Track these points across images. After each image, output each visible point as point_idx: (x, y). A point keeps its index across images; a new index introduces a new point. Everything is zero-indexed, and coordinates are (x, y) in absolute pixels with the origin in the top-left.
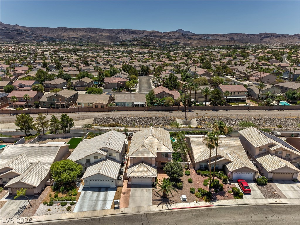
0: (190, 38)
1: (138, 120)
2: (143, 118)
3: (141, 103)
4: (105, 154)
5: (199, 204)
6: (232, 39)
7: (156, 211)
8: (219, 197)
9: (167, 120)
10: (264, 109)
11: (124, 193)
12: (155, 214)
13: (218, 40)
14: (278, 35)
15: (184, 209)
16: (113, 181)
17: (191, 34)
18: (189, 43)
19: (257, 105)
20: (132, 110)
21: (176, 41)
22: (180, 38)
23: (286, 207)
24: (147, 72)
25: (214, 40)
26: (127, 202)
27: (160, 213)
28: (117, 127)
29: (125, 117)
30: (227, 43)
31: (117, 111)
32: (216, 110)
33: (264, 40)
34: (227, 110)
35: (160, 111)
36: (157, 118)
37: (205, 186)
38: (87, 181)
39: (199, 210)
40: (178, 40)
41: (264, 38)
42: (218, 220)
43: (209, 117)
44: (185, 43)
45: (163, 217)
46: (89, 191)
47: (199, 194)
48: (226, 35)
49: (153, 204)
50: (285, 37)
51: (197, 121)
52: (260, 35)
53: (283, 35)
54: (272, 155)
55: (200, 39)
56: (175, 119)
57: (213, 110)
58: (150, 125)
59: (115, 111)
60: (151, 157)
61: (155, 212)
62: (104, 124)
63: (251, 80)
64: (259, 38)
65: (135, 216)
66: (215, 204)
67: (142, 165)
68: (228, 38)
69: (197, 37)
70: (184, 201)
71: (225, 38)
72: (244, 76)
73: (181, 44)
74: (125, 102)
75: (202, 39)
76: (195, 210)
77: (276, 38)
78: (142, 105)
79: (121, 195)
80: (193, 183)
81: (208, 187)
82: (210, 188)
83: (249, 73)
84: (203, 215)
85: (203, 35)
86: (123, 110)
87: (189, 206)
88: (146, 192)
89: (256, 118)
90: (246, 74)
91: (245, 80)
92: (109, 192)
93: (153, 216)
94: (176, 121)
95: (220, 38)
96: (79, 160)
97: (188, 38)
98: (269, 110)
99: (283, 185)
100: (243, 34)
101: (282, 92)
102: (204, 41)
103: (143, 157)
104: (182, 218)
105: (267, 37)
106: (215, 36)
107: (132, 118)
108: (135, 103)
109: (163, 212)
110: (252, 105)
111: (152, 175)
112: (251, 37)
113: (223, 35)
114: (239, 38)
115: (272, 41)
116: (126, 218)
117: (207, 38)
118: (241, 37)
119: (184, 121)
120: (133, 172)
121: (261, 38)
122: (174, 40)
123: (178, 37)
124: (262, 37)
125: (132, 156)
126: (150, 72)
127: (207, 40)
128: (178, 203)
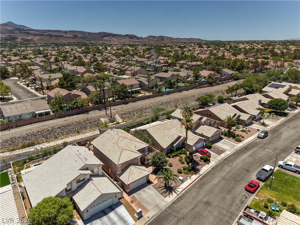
0: (28, 33)
1: (57, 131)
2: (62, 126)
3: (44, 111)
4: (89, 172)
5: (192, 178)
6: (75, 37)
7: (172, 200)
8: (198, 167)
9: (92, 122)
10: (159, 95)
11: (132, 202)
12: (174, 203)
13: (63, 36)
14: (114, 35)
15: (188, 188)
16: (116, 196)
17: (27, 29)
18: (29, 38)
19: (151, 94)
20: (37, 121)
21: (11, 36)
22: (14, 33)
23: (232, 155)
24: (5, 75)
25: (59, 36)
26: (143, 208)
27: (176, 200)
28: (35, 145)
29: (38, 132)
30: (73, 40)
31: (17, 127)
32: (127, 103)
33: (105, 38)
34: (134, 102)
35: (74, 115)
36: (79, 123)
37: (183, 164)
38: (87, 211)
39: (197, 182)
40: (13, 35)
41: (103, 36)
42: (214, 182)
43: (128, 111)
44: (24, 39)
45: (182, 201)
46: (95, 221)
47: (186, 171)
48: (69, 32)
49: (165, 197)
50: (119, 36)
51: (119, 116)
52: (100, 34)
53: (117, 35)
54: (203, 125)
55: (41, 35)
56: (99, 120)
57: (124, 104)
58: (76, 132)
59: (12, 128)
60: (137, 156)
61: (172, 202)
62: (11, 148)
63: (127, 74)
64: (99, 37)
65: (162, 214)
66: (201, 173)
67: (132, 168)
68: (71, 35)
69: (36, 33)
70: (183, 181)
71: (68, 35)
72: (119, 71)
73: (19, 40)
74: (20, 113)
75: (45, 35)
76: (194, 184)
77: (113, 37)
78: (47, 114)
79: (131, 205)
80: (173, 166)
81: (186, 163)
82: (188, 163)
83: (124, 67)
84: (202, 184)
85: (43, 30)
86: (25, 124)
87: (189, 184)
88: (149, 191)
89: (160, 103)
90: (121, 69)
91: (122, 74)
92: (116, 209)
93: (175, 206)
94: (101, 121)
95: (64, 35)
96: (59, 193)
97: (25, 33)
98: (162, 96)
99: (218, 143)
100: (85, 32)
101: (161, 81)
102: (48, 38)
103: (130, 160)
104: (194, 194)
105: (106, 36)
106: (57, 32)
107: (48, 130)
108: (36, 112)
109: (178, 198)
110: (147, 94)
111: (147, 172)
112: (92, 35)
113: (66, 32)
114: (82, 36)
115: (110, 39)
116: (158, 220)
117: (50, 34)
118: (84, 35)
119: (110, 119)
120: (129, 178)
121: (101, 37)
122: (8, 35)
123: (11, 31)
124: (102, 35)
125: (120, 163)
126: (11, 74)
127: (51, 36)
128: (179, 186)
